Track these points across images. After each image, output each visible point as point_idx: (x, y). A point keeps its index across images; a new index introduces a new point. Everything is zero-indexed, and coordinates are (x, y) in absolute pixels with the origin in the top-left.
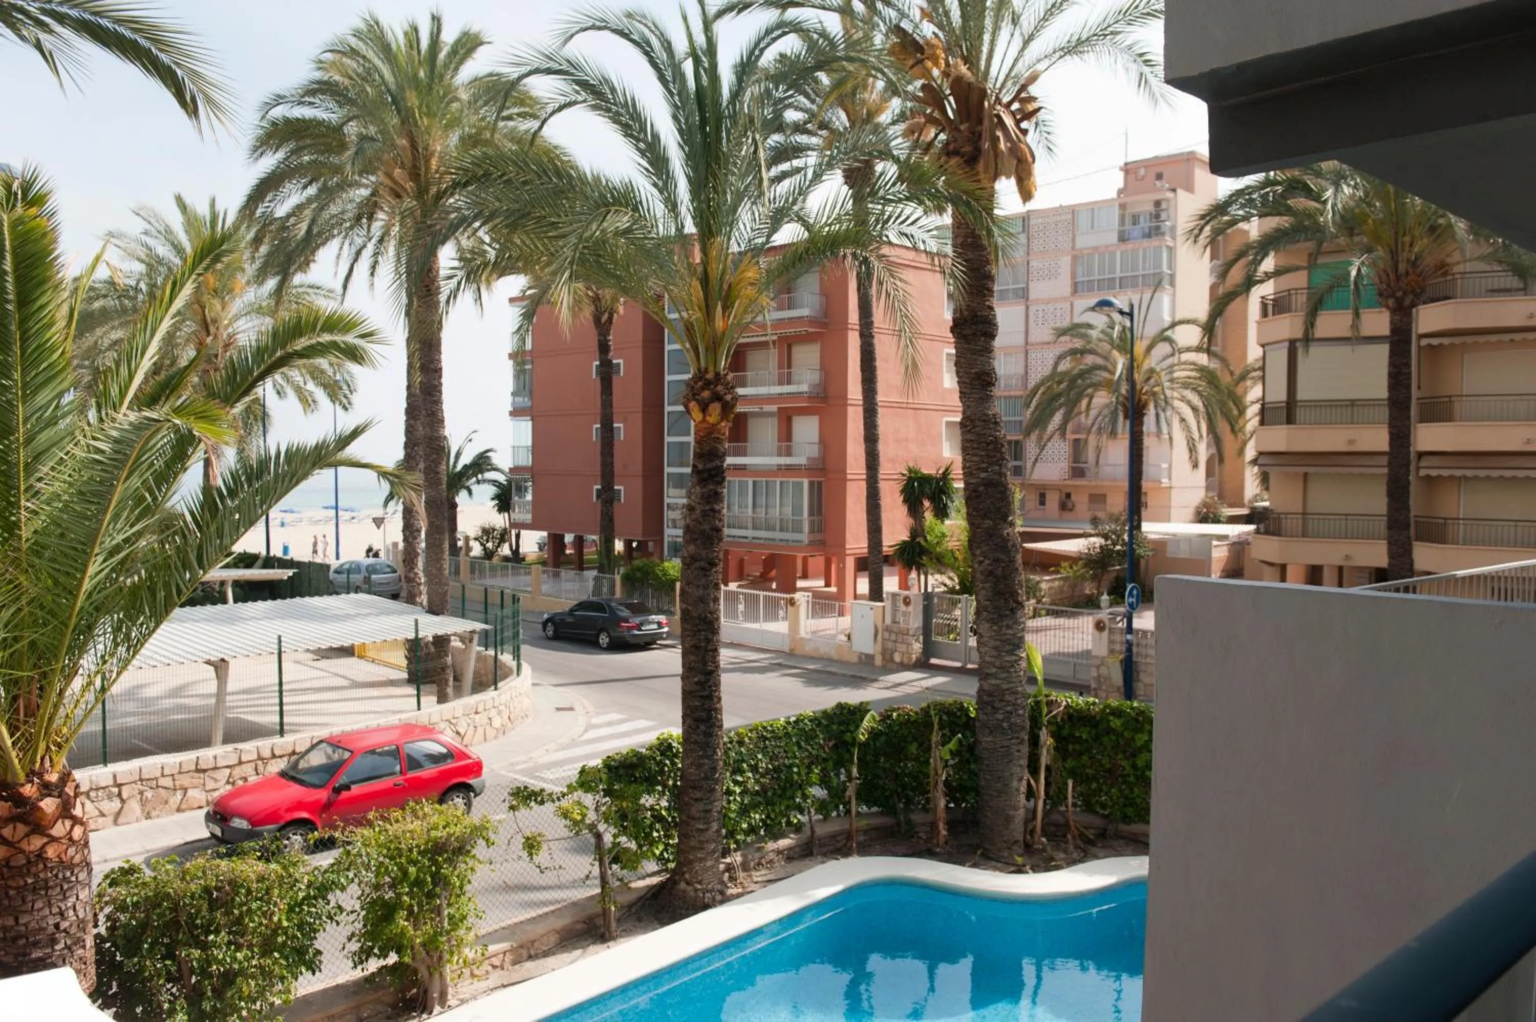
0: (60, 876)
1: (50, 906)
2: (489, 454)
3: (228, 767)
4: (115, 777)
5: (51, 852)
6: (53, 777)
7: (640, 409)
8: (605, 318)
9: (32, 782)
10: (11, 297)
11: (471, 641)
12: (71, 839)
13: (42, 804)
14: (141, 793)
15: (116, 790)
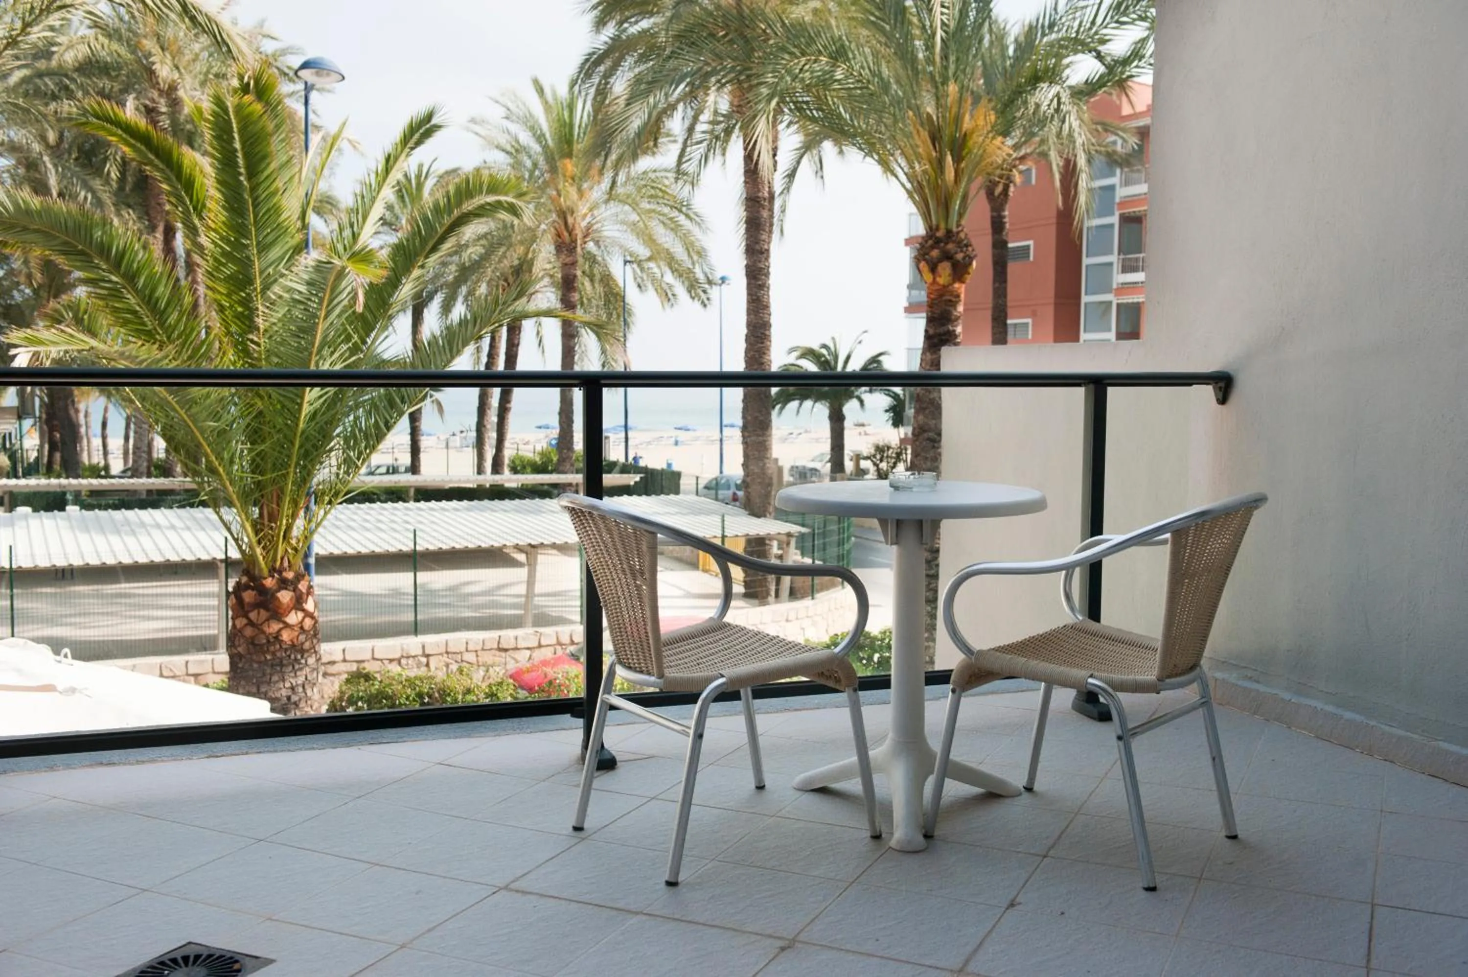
0: (293, 657)
1: (284, 681)
2: (881, 358)
3: (528, 649)
4: (423, 647)
5: (286, 636)
6: (290, 575)
7: (1052, 300)
8: (999, 190)
9: (273, 577)
10: (242, 170)
11: (788, 544)
12: (302, 628)
13: (279, 595)
14: (447, 666)
15: (424, 660)
